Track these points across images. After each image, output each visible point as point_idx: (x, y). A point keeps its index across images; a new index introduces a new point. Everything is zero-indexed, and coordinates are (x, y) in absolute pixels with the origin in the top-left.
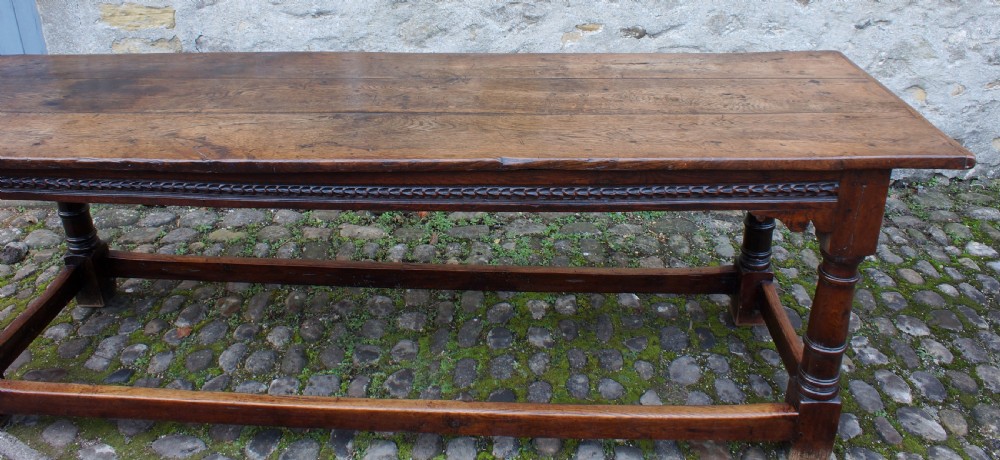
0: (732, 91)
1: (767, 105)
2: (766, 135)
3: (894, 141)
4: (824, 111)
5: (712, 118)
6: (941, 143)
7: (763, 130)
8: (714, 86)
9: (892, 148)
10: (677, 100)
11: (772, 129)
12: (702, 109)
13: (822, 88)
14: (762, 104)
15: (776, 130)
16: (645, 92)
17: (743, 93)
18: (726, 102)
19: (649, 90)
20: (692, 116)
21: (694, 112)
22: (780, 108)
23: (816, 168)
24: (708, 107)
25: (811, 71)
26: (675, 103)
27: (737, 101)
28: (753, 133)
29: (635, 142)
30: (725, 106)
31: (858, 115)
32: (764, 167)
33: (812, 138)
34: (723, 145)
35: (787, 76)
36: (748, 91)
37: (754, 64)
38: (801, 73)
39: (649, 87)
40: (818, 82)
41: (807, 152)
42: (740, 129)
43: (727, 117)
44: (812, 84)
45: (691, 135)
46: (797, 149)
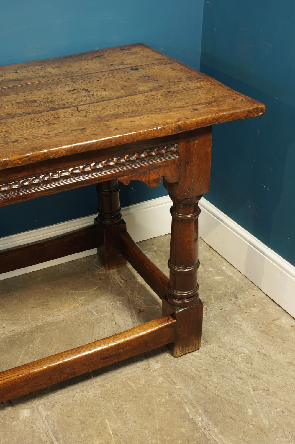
0: (77, 86)
1: (107, 93)
2: (117, 116)
3: (209, 103)
4: (151, 90)
5: (69, 111)
6: (240, 100)
7: (113, 112)
8: (60, 85)
9: (211, 109)
10: (35, 101)
11: (120, 111)
12: (58, 105)
13: (142, 73)
14: (104, 94)
15: (122, 111)
16: (6, 99)
17: (85, 87)
18: (75, 96)
19: (9, 97)
20: (53, 112)
21: (54, 109)
22: (118, 94)
23: (162, 135)
24: (62, 102)
25: (129, 62)
26: (34, 104)
27: (83, 94)
28: (106, 116)
29: (16, 141)
30: (75, 99)
31: (176, 89)
32: (125, 142)
33: (151, 112)
34: (87, 131)
35: (112, 68)
36: (89, 85)
37: (83, 63)
38: (122, 64)
39: (7, 94)
40: (137, 69)
41: (152, 124)
42: (95, 115)
43: (80, 108)
44: (133, 71)
45: (59, 127)
46: (145, 123)
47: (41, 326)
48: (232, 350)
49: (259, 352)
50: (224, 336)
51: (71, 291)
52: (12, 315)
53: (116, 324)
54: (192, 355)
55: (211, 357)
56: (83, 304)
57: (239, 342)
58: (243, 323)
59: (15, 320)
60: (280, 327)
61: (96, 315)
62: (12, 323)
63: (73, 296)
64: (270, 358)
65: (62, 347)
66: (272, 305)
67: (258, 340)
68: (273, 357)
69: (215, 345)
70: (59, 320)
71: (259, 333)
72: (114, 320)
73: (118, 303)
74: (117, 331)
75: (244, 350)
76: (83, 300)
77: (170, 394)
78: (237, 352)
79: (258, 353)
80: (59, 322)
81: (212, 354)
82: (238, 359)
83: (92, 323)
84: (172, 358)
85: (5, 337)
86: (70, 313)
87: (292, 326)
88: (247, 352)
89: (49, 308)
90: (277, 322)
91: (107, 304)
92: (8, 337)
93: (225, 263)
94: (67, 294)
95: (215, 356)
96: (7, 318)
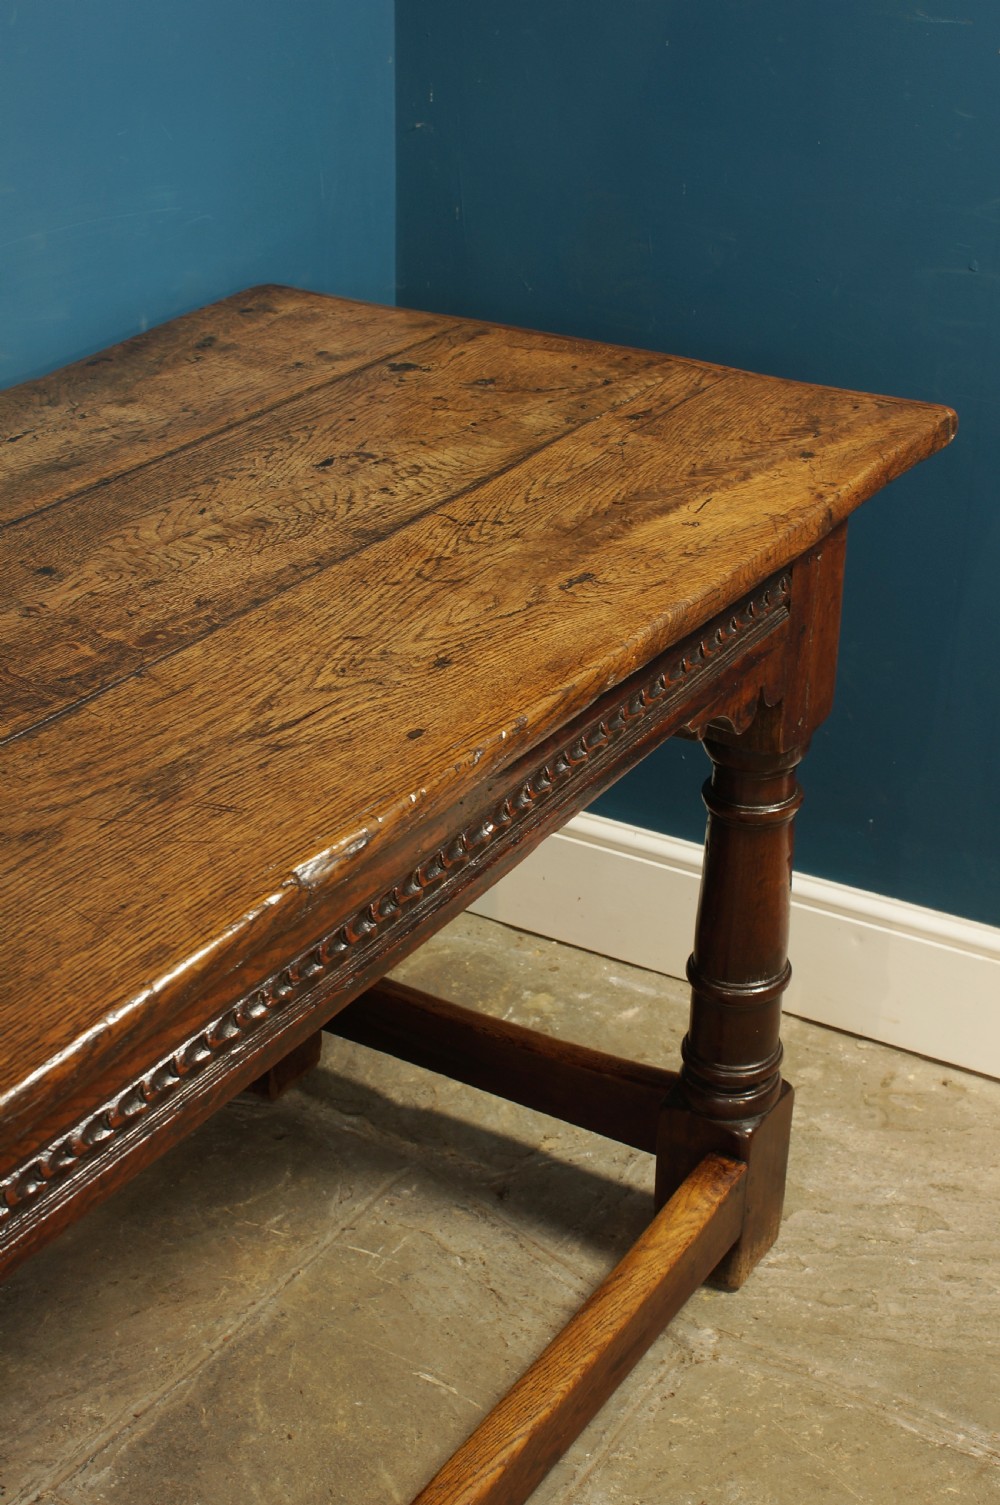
9: (844, 445)
13: (445, 374)
18: (367, 482)
27: (380, 470)
29: (445, 661)
38: (330, 357)
40: (410, 365)
43: (456, 514)
47: (223, 1361)
48: (861, 1207)
49: (932, 1186)
50: (804, 1177)
51: (216, 1210)
52: (85, 1364)
53: (464, 1260)
54: (770, 1265)
55: (824, 1250)
56: (296, 1239)
57: (855, 1179)
58: (813, 1120)
59: (112, 1376)
60: (919, 1097)
61: (374, 1255)
62: (112, 1394)
63: (238, 1224)
64: (975, 1191)
65: (362, 1399)
66: (841, 1043)
67: (899, 1155)
68: (979, 1187)
69: (804, 1212)
70: (264, 1319)
71: (881, 1133)
72: (445, 1252)
73: (406, 1192)
74: (488, 1281)
75: (891, 1194)
76: (287, 1225)
77: (821, 1402)
78: (880, 1208)
79: (933, 1191)
80: (275, 1328)
81: (818, 1240)
82: (903, 1228)
83: (388, 1287)
84: (723, 1295)
85: (131, 1449)
86: (282, 1282)
87: (945, 1084)
88: (902, 1198)
89: (195, 1293)
90: (896, 1085)
91: (377, 1208)
92: (144, 1444)
93: (606, 966)
94: (212, 1224)
95: (832, 1242)
96: (78, 1383)
